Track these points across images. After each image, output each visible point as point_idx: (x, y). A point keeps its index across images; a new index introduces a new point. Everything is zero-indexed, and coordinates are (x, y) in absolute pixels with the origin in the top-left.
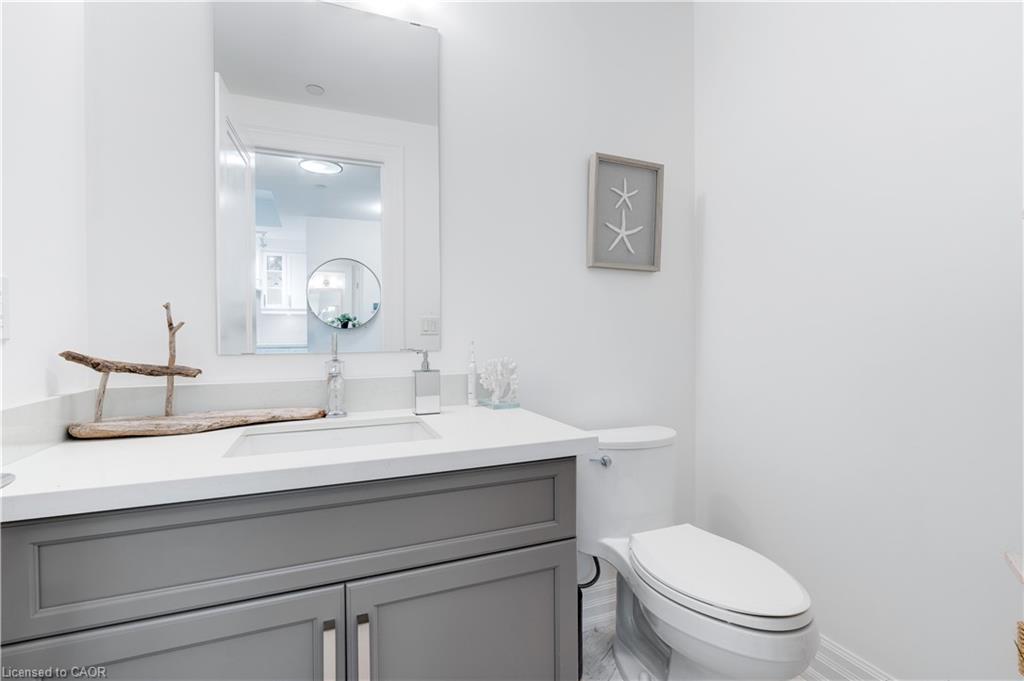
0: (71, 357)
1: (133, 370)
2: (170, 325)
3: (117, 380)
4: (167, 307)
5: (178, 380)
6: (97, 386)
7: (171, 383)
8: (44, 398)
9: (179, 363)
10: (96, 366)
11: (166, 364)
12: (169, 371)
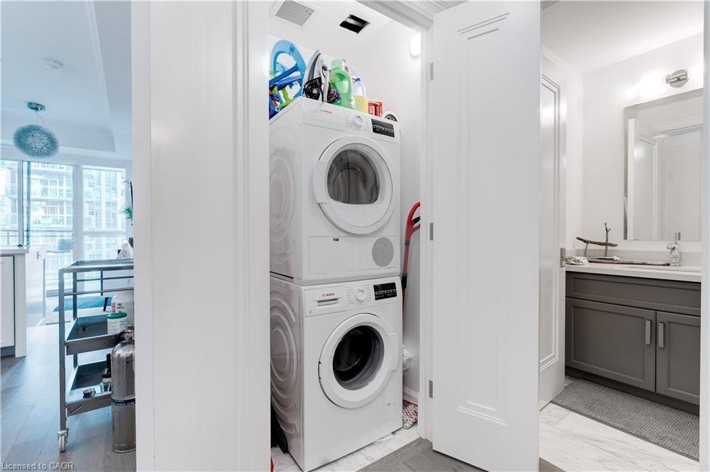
0: (578, 239)
1: (595, 243)
2: (607, 229)
3: (591, 246)
4: (606, 224)
5: (609, 248)
6: (585, 248)
7: (607, 248)
8: (572, 249)
9: (609, 242)
10: (585, 241)
11: (605, 242)
12: (606, 244)
